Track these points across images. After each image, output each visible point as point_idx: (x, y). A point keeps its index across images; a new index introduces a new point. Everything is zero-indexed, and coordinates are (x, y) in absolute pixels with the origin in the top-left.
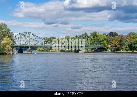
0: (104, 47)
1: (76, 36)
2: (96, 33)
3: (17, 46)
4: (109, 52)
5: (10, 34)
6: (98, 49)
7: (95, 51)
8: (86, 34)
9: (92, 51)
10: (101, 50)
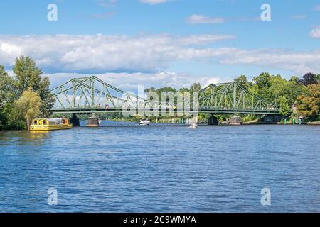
0: (280, 110)
1: (212, 85)
2: (267, 76)
3: (64, 111)
4: (292, 124)
5: (42, 81)
6: (268, 115)
7: (262, 122)
8: (243, 78)
9: (254, 121)
10: (274, 119)
